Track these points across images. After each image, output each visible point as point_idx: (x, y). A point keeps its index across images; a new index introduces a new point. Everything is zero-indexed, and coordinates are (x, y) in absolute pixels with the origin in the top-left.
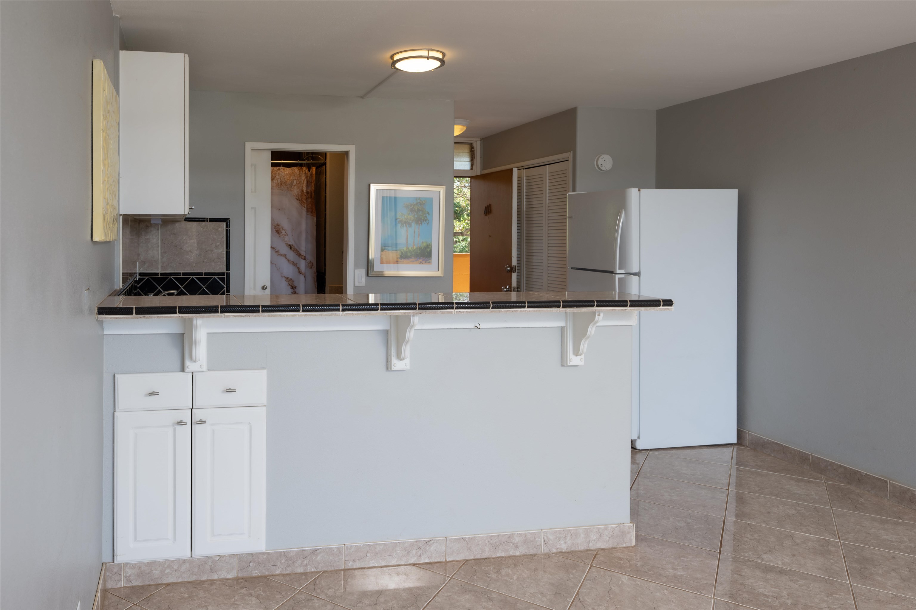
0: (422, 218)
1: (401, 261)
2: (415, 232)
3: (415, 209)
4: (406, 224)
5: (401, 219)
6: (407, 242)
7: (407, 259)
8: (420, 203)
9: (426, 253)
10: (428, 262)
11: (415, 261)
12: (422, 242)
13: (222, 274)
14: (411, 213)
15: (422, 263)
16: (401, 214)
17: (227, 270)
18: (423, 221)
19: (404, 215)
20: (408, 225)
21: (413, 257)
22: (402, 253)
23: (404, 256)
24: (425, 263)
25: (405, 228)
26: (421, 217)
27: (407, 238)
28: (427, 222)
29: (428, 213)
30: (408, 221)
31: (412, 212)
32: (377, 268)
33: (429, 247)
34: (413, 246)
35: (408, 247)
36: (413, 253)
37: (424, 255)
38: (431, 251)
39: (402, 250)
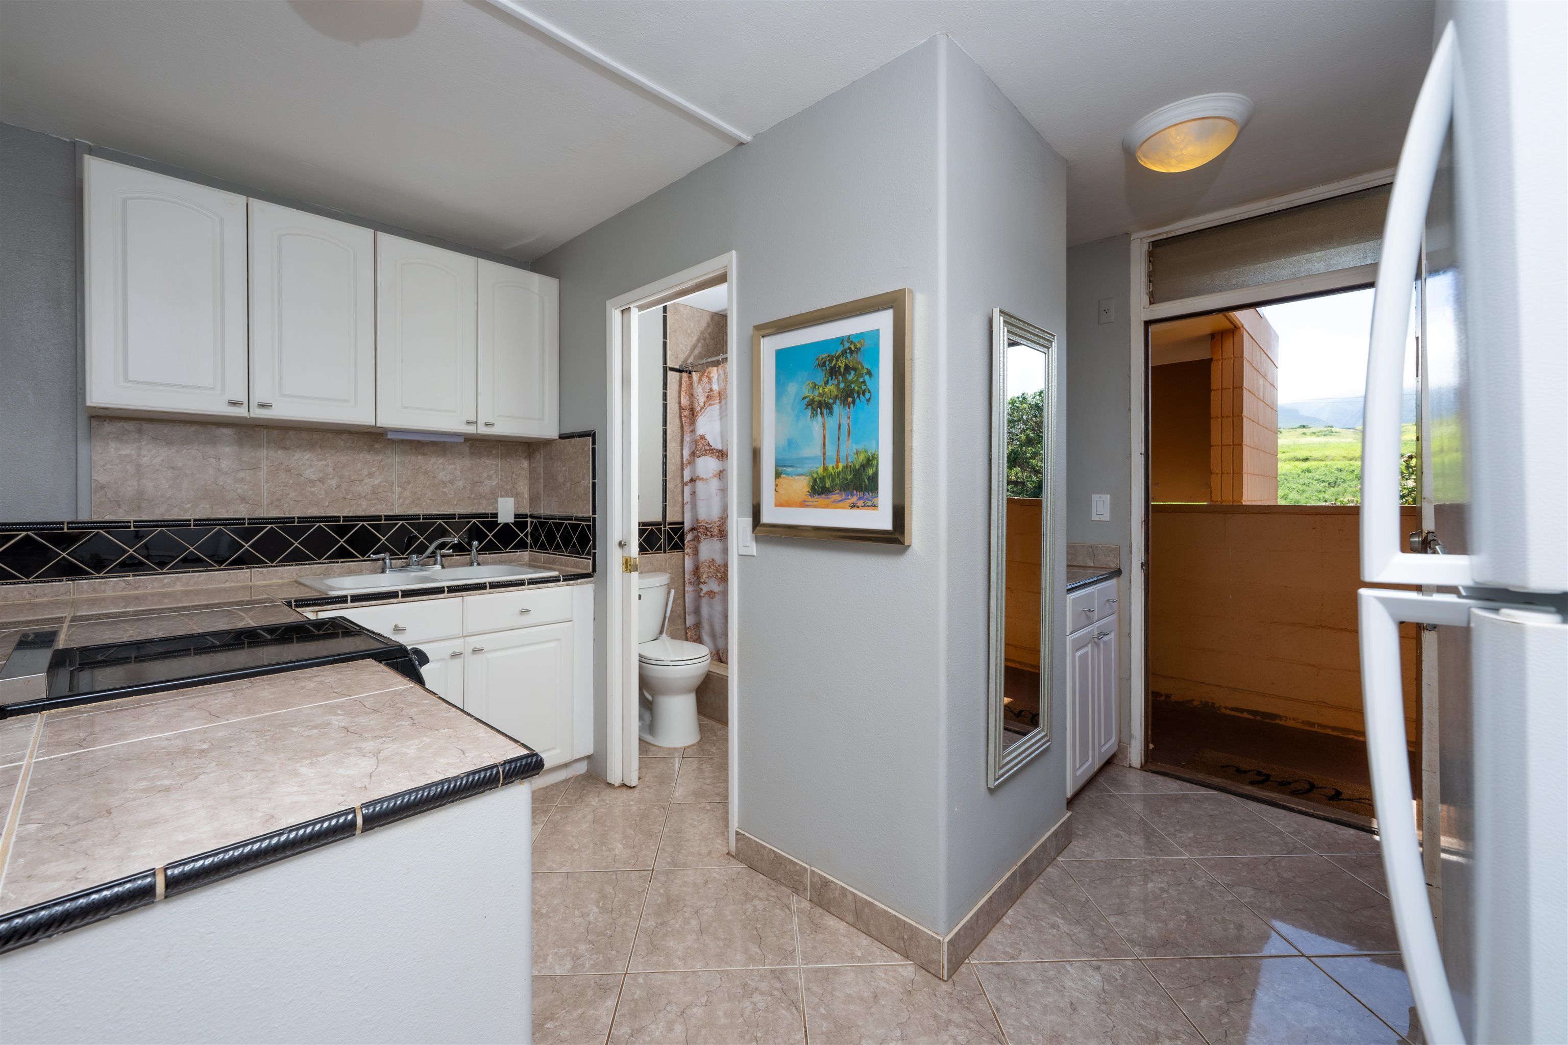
0: (856, 388)
1: (813, 499)
2: (840, 425)
3: (839, 367)
4: (821, 409)
5: (811, 398)
6: (824, 454)
7: (824, 496)
8: (850, 348)
9: (866, 481)
10: (870, 503)
11: (841, 501)
12: (855, 451)
13: (587, 520)
14: (832, 379)
15: (858, 507)
16: (810, 385)
17: (593, 514)
18: (859, 396)
19: (817, 387)
20: (825, 411)
21: (837, 492)
22: (815, 480)
23: (817, 487)
24: (864, 506)
25: (819, 416)
26: (853, 385)
27: (824, 444)
28: (867, 395)
29: (869, 373)
30: (825, 401)
31: (834, 377)
32: (769, 516)
33: (872, 464)
34: (838, 461)
35: (827, 465)
36: (837, 481)
37: (861, 484)
38: (876, 474)
39: (813, 473)
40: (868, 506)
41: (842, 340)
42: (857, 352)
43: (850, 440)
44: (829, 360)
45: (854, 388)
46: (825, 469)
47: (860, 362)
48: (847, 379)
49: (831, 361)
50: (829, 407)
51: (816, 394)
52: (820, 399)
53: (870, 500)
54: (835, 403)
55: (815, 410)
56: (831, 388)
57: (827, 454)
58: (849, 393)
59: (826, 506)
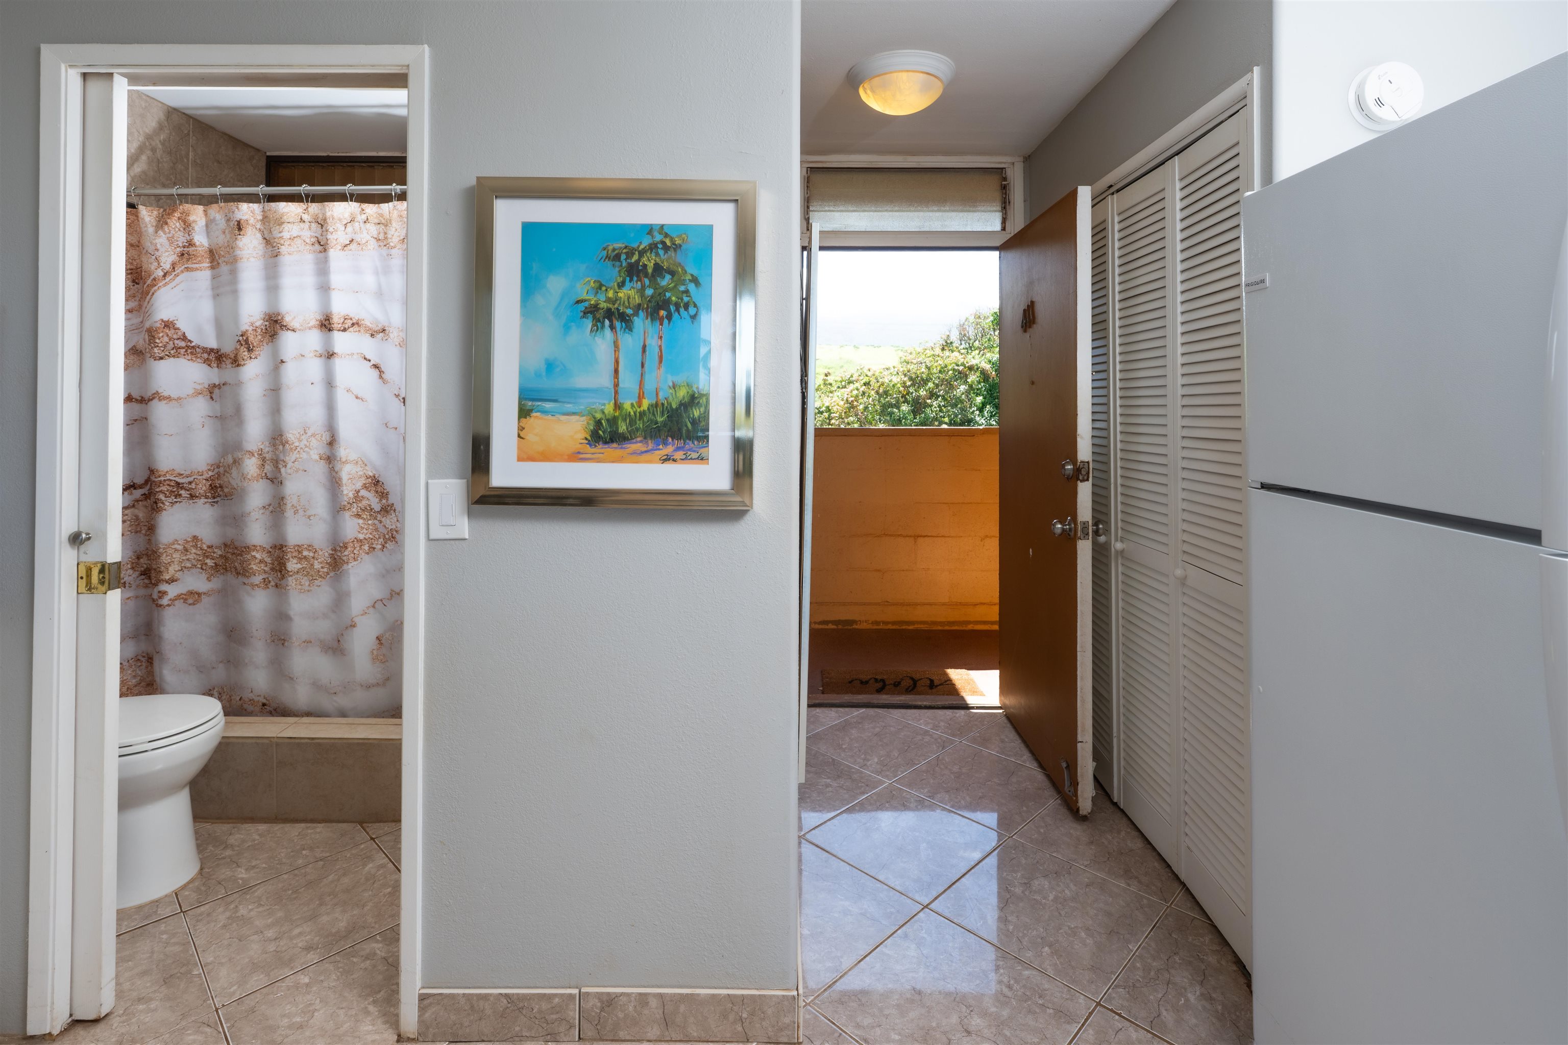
0: (674, 298)
1: (594, 450)
2: (644, 348)
3: (645, 266)
4: (611, 321)
5: (592, 302)
6: (616, 385)
7: (615, 445)
8: (663, 243)
9: (689, 425)
10: (694, 455)
11: (646, 452)
12: (671, 384)
14: (631, 281)
15: (674, 460)
16: (592, 283)
18: (677, 310)
19: (604, 288)
20: (618, 324)
21: (639, 439)
22: (598, 423)
23: (603, 432)
24: (686, 459)
25: (607, 331)
26: (668, 295)
27: (616, 371)
28: (692, 311)
29: (695, 281)
30: (617, 309)
31: (635, 278)
33: (699, 402)
34: (641, 397)
35: (620, 400)
36: (640, 424)
37: (680, 430)
38: (706, 416)
39: (596, 412)
40: (691, 459)
41: (650, 230)
42: (675, 250)
43: (662, 369)
44: (626, 253)
45: (670, 298)
46: (618, 406)
47: (680, 264)
48: (658, 284)
49: (630, 254)
50: (626, 320)
51: (602, 297)
52: (610, 306)
53: (694, 451)
54: (636, 314)
55: (599, 321)
56: (629, 293)
57: (621, 385)
58: (660, 304)
59: (620, 460)
